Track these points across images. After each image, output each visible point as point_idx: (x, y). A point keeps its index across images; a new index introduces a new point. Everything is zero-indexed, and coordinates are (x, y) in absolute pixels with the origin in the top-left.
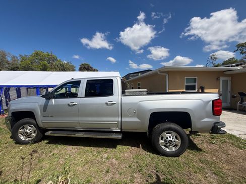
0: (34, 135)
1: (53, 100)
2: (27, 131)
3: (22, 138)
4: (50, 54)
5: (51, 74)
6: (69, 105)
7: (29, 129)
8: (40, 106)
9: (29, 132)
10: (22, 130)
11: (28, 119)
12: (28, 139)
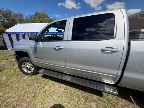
0: (32, 69)
1: (41, 42)
2: (27, 66)
3: (25, 70)
4: (44, 13)
5: (44, 24)
6: (55, 49)
7: (28, 65)
8: (31, 48)
9: (28, 67)
10: (24, 65)
11: (26, 57)
12: (29, 72)
